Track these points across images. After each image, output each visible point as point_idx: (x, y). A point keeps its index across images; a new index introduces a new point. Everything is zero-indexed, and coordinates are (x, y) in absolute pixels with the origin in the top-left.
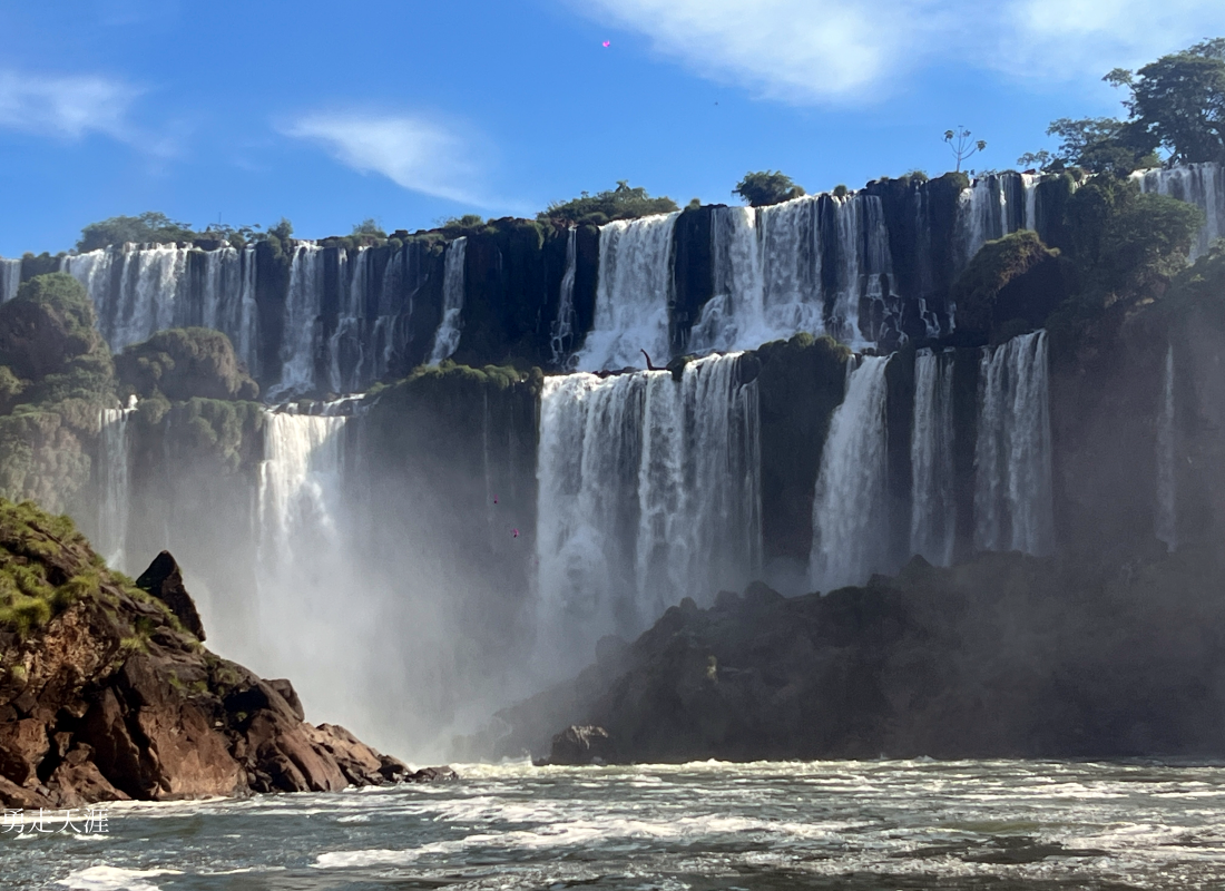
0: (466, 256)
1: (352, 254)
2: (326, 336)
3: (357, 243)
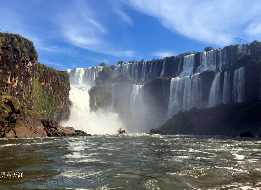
0: (166, 62)
1: (151, 63)
2: (147, 74)
3: (152, 61)
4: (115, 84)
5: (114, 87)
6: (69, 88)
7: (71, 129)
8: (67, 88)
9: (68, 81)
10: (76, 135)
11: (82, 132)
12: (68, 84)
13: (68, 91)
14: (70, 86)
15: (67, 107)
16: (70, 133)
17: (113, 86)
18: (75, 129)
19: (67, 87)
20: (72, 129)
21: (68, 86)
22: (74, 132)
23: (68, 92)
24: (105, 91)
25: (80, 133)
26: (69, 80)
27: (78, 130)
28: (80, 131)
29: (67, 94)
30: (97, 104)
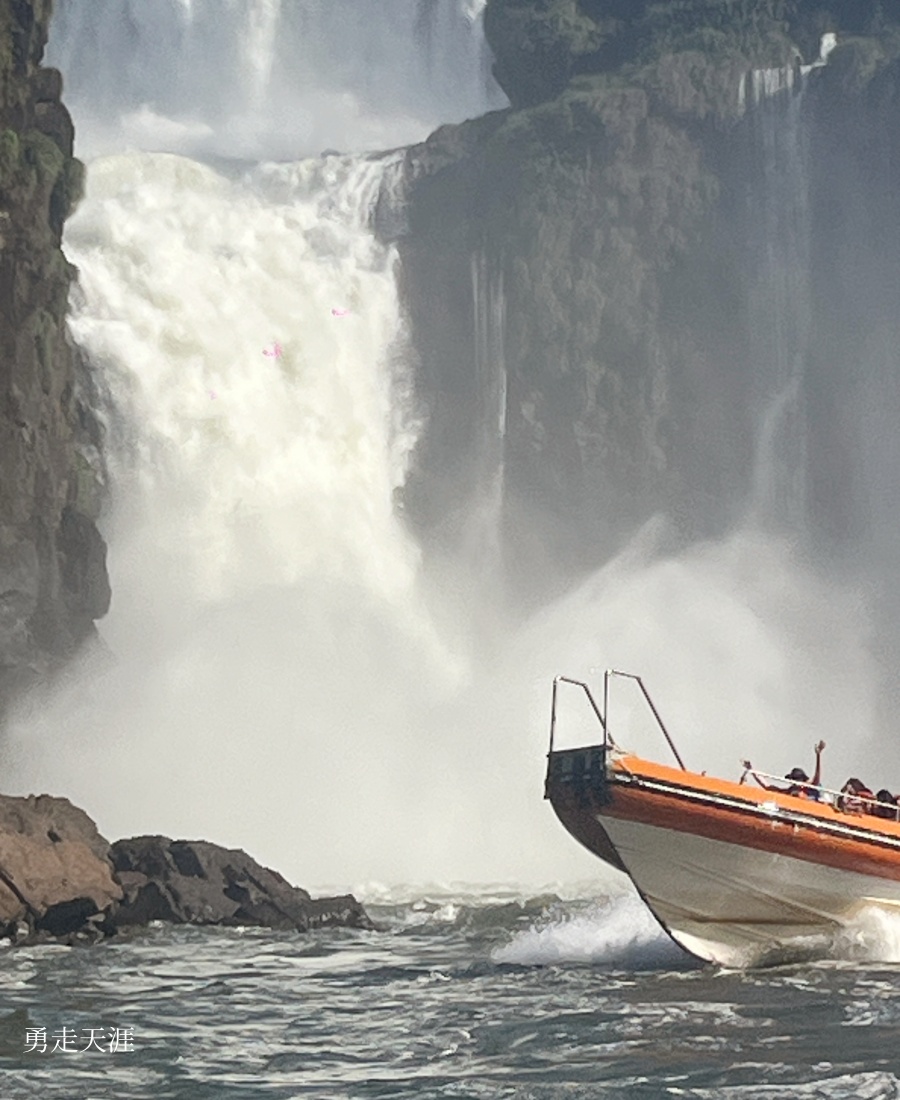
4: (812, 52)
5: (796, 103)
6: (52, 171)
7: (43, 824)
8: (20, 181)
9: (39, 54)
10: (128, 921)
11: (227, 871)
12: (41, 109)
13: (44, 213)
14: (63, 132)
15: (42, 476)
16: (34, 896)
17: (782, 98)
18: (113, 832)
19: (29, 157)
20: (54, 837)
21: (35, 135)
22: (96, 881)
23: (41, 237)
24: (645, 185)
25: (182, 883)
26: (43, 39)
27: (153, 843)
28: (186, 855)
29: (35, 278)
30: (527, 410)
